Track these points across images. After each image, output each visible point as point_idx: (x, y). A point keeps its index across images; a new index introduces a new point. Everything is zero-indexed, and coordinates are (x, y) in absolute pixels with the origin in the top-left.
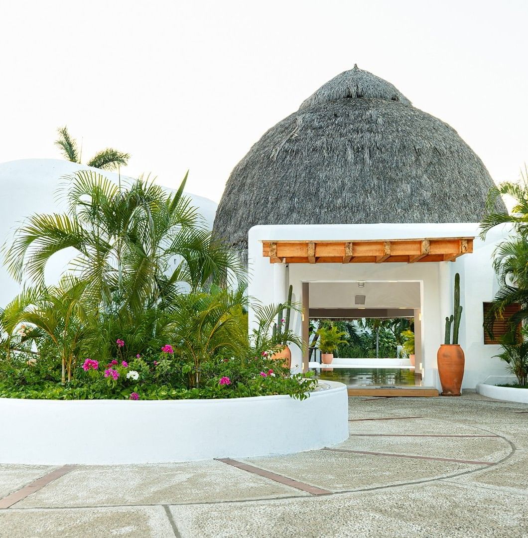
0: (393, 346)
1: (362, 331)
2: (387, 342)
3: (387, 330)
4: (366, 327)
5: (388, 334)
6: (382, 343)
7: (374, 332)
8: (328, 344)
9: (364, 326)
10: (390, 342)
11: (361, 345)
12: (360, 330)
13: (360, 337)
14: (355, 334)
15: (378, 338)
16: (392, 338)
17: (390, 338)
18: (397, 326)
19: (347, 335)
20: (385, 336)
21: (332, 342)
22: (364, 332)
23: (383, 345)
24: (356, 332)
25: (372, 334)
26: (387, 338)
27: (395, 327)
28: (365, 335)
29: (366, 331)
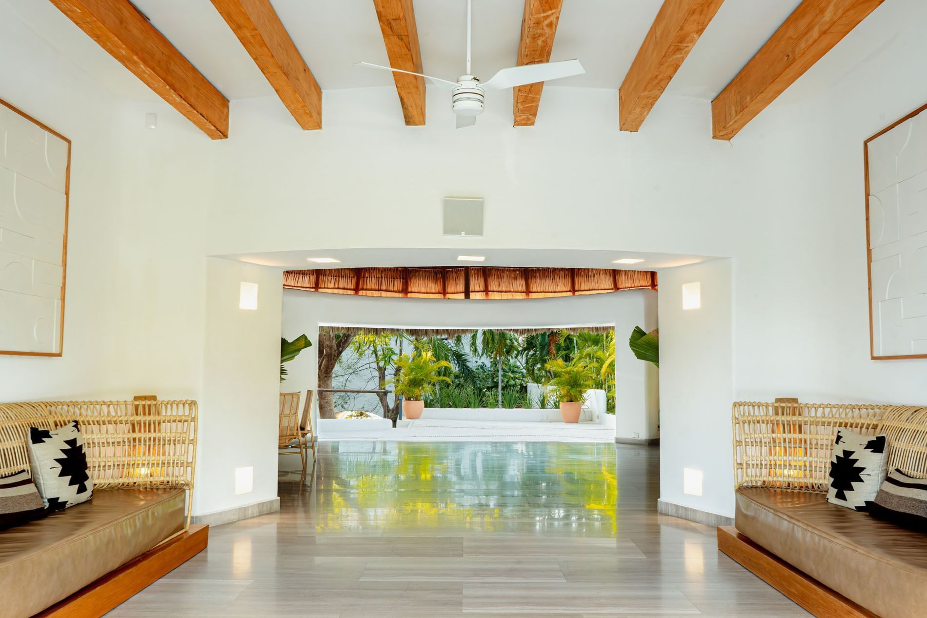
0: (521, 385)
1: (476, 362)
2: (512, 378)
3: (512, 361)
4: (482, 355)
5: (515, 366)
6: (506, 380)
7: (495, 363)
8: (415, 383)
9: (480, 354)
10: (517, 378)
11: (474, 383)
12: (474, 359)
13: (474, 371)
14: (467, 367)
15: (501, 373)
16: (519, 373)
17: (516, 372)
18: (530, 353)
19: (454, 368)
20: (510, 369)
21: (423, 380)
22: (480, 363)
23: (507, 382)
24: (468, 364)
25: (491, 366)
26: (513, 372)
27: (527, 355)
28: (482, 367)
29: (482, 363)
